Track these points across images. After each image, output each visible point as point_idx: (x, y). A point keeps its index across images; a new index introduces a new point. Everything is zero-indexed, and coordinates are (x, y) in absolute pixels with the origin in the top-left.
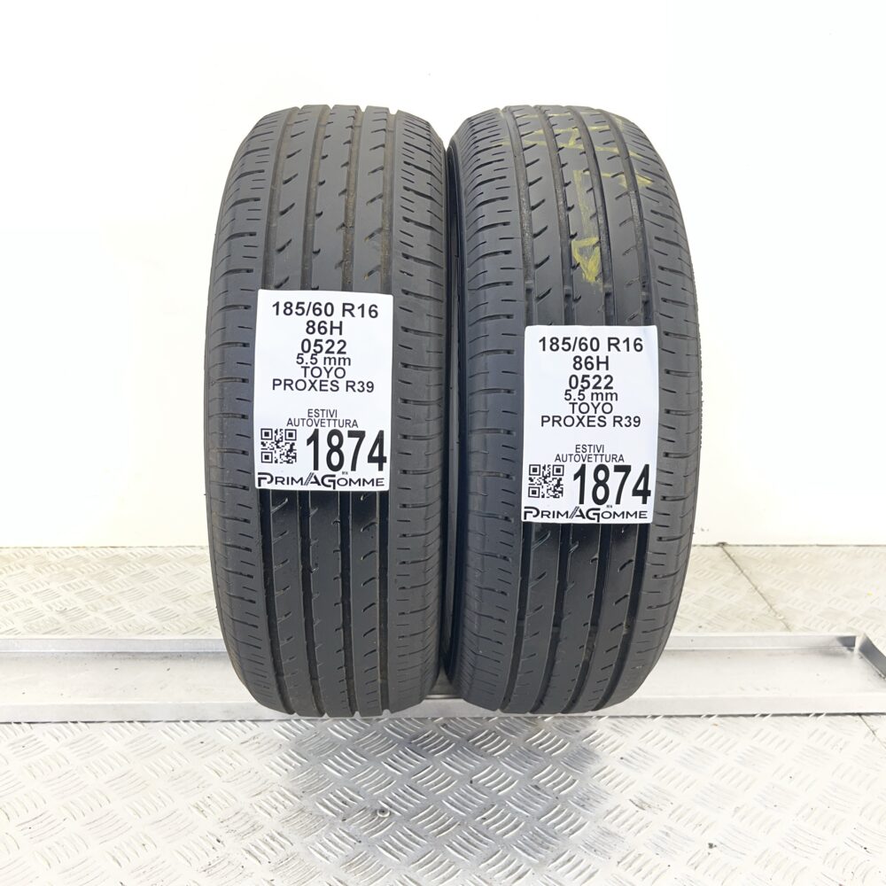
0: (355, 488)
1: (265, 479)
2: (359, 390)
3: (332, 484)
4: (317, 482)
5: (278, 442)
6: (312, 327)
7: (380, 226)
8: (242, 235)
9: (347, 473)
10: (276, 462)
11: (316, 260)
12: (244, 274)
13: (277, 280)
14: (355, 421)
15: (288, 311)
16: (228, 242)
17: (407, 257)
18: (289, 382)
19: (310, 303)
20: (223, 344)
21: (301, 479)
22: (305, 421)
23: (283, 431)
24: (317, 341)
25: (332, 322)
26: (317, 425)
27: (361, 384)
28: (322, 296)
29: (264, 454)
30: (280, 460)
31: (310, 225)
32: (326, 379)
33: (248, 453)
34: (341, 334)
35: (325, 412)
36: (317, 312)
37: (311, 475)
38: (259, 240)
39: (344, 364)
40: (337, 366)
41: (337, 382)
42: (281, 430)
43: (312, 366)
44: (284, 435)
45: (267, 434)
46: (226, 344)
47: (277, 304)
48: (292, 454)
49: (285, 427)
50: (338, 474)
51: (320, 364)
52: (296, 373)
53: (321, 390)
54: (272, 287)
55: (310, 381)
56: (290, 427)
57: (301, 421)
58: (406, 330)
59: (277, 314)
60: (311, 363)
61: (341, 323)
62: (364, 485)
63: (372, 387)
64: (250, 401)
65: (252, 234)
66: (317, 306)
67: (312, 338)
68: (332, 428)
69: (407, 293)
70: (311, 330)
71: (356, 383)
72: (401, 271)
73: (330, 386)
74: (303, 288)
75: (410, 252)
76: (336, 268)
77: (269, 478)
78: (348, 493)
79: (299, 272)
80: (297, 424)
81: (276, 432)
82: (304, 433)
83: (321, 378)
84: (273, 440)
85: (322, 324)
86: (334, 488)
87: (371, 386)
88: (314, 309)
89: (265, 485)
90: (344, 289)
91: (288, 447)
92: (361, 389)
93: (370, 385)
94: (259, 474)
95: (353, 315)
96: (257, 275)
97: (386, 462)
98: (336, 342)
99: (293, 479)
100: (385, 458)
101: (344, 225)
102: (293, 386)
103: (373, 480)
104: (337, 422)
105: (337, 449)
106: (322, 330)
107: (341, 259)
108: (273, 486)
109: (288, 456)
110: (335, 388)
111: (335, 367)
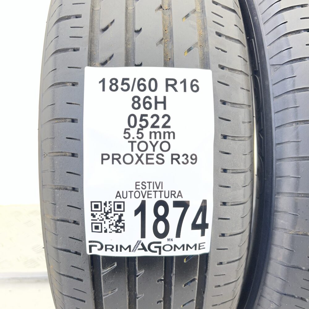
0: (179, 253)
1: (96, 246)
2: (183, 163)
3: (157, 250)
4: (144, 248)
5: (107, 213)
6: (138, 102)
7: (194, 8)
8: (69, 18)
9: (172, 240)
10: (106, 231)
11: (138, 38)
12: (72, 53)
13: (102, 57)
14: (180, 192)
15: (114, 87)
16: (57, 24)
17: (219, 35)
18: (117, 157)
19: (135, 79)
20: (53, 120)
21: (129, 247)
22: (133, 193)
23: (112, 203)
24: (142, 116)
25: (156, 97)
26: (144, 197)
27: (185, 157)
28: (146, 73)
29: (94, 225)
30: (109, 230)
31: (130, 8)
32: (152, 152)
33: (78, 223)
34: (165, 108)
35: (151, 184)
36: (142, 87)
37: (139, 242)
38: (85, 21)
39: (169, 138)
40: (162, 140)
41: (163, 155)
42: (110, 202)
43: (138, 141)
44: (112, 207)
45: (96, 206)
46: (56, 119)
47: (103, 81)
48: (121, 224)
49: (114, 199)
50: (164, 241)
51: (146, 138)
52: (124, 148)
53: (147, 163)
54: (97, 64)
55: (137, 155)
56: (118, 199)
57: (129, 193)
58: (224, 103)
59: (104, 90)
60: (138, 137)
61: (165, 98)
62: (187, 250)
63: (196, 159)
64: (79, 174)
65: (77, 17)
66: (142, 82)
67: (138, 113)
68: (158, 199)
69: (222, 68)
70: (136, 105)
71: (181, 156)
72: (217, 48)
73: (156, 159)
74: (127, 65)
75: (222, 30)
76: (157, 45)
77: (99, 246)
78: (172, 257)
79: (123, 50)
80: (125, 196)
81: (105, 204)
82: (132, 204)
83: (148, 152)
84: (103, 212)
85: (147, 100)
86: (160, 253)
87: (194, 159)
88: (139, 85)
89: (95, 251)
90: (166, 65)
91: (117, 218)
92: (185, 161)
93: (194, 157)
94: (90, 242)
95: (176, 90)
96: (84, 53)
97: (207, 228)
98: (161, 117)
99: (121, 246)
100: (207, 224)
101: (161, 7)
102: (121, 160)
103: (195, 245)
104: (163, 193)
105: (163, 218)
106: (147, 105)
107: (161, 36)
108: (102, 253)
109: (116, 226)
110: (161, 161)
111: (160, 141)
